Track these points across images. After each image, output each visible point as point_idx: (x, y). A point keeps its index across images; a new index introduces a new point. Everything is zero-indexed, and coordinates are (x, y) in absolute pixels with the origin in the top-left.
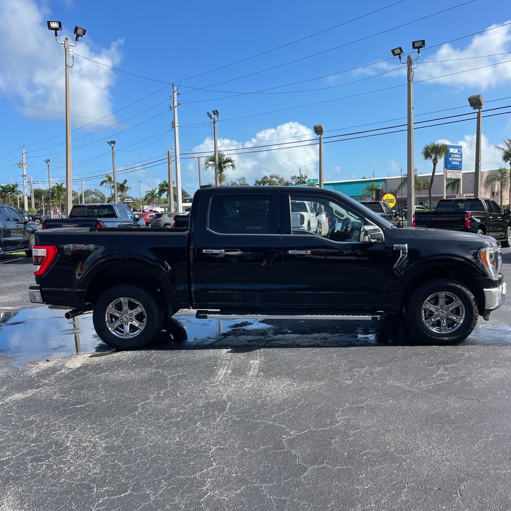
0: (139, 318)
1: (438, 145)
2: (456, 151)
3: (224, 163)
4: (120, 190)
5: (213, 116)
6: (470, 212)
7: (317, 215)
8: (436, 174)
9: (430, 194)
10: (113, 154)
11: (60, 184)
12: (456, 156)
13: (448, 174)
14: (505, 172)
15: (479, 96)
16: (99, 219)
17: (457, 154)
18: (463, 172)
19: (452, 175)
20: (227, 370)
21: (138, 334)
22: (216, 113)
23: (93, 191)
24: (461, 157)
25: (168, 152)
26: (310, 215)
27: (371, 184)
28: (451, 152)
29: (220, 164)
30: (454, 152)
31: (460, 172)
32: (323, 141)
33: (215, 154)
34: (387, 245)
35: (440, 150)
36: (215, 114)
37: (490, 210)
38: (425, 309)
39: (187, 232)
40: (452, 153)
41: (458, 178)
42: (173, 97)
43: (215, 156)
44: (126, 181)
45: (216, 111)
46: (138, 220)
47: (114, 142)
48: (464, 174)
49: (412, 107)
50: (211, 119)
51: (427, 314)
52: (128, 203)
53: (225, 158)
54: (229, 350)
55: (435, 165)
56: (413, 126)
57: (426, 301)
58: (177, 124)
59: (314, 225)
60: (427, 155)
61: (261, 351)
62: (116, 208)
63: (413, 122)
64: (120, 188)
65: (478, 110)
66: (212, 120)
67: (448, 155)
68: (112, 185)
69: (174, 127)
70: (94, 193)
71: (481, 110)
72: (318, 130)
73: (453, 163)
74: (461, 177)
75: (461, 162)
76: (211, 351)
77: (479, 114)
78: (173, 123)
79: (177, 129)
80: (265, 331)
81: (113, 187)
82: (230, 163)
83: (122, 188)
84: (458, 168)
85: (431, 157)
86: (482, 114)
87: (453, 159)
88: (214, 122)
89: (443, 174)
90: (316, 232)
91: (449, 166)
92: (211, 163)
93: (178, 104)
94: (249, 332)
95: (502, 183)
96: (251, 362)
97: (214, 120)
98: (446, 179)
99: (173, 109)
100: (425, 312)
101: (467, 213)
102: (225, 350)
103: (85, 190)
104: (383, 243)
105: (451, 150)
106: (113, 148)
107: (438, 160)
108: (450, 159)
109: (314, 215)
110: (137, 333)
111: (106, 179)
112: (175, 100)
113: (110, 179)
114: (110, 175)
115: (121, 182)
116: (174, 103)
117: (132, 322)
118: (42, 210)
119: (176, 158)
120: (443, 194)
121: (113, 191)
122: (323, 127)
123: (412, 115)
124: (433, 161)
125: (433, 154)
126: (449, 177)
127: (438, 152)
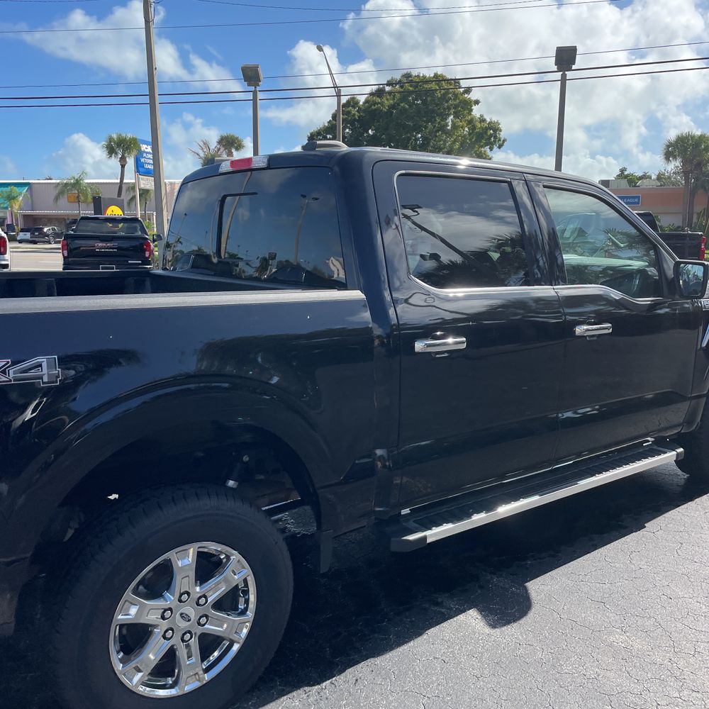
1: (126, 138)
2: (150, 150)
8: (125, 181)
12: (149, 156)
13: (141, 182)
17: (150, 153)
19: (146, 183)
27: (8, 189)
28: (142, 149)
30: (146, 150)
35: (129, 146)
40: (144, 152)
55: (123, 166)
60: (110, 151)
67: (139, 154)
71: (258, 88)
73: (146, 166)
75: (157, 167)
77: (255, 93)
84: (152, 174)
85: (116, 153)
87: (146, 160)
89: (134, 181)
91: (141, 169)
98: (139, 190)
105: (143, 147)
107: (127, 160)
108: (142, 160)
124: (120, 161)
125: (119, 149)
126: (142, 186)
127: (127, 148)
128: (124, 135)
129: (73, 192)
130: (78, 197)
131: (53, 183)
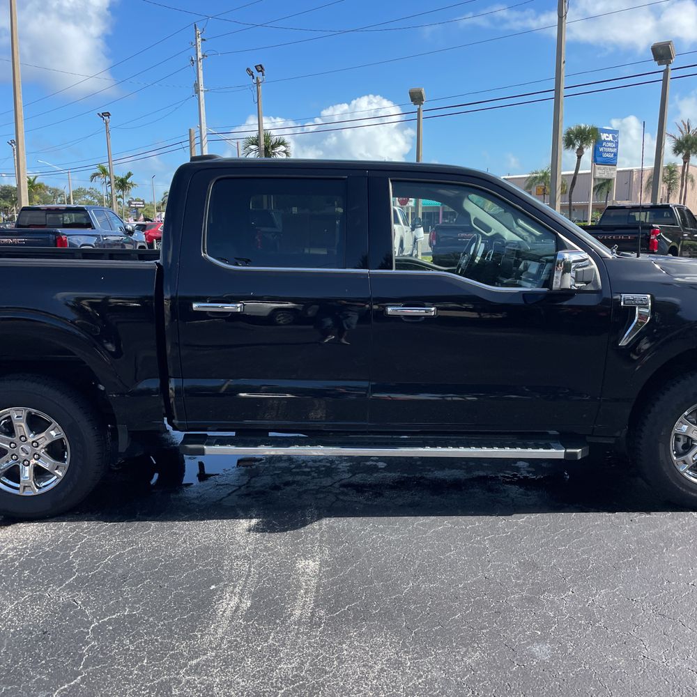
0: (55, 450)
1: (585, 128)
2: (610, 138)
3: (273, 147)
4: (121, 187)
5: (256, 74)
6: (657, 226)
7: (413, 230)
8: (580, 172)
9: (570, 201)
10: (108, 132)
11: (32, 178)
12: (610, 144)
13: (598, 171)
14: (675, 171)
15: (669, 43)
16: (59, 230)
17: (610, 141)
18: (618, 169)
19: (603, 172)
20: (241, 595)
21: (53, 485)
22: (260, 69)
23: (87, 190)
24: (617, 147)
25: (190, 130)
26: (402, 228)
28: (603, 139)
29: (266, 149)
30: (606, 139)
31: (614, 170)
32: (423, 115)
33: (259, 133)
34: (607, 295)
35: (588, 136)
36: (259, 71)
37: (684, 224)
38: (676, 435)
39: (158, 261)
40: (605, 141)
41: (610, 177)
42: (196, 45)
43: (259, 137)
44: (129, 175)
45: (261, 66)
46: (130, 233)
47: (108, 115)
48: (618, 172)
49: (563, 61)
50: (253, 78)
51: (681, 444)
52: (137, 208)
53: (274, 140)
54: (254, 521)
55: (579, 157)
56: (564, 92)
57: (682, 416)
58: (202, 88)
59: (408, 246)
60: (569, 143)
61: (324, 527)
62: (92, 213)
63: (563, 85)
64: (119, 186)
65: (664, 67)
66: (254, 81)
67: (599, 143)
68: (108, 179)
69: (197, 92)
70: (88, 192)
71: (670, 67)
72: (417, 98)
73: (605, 155)
74: (614, 176)
75: (615, 155)
76: (214, 524)
77: (666, 72)
78: (197, 85)
79: (202, 94)
80: (332, 462)
81: (109, 182)
82: (282, 148)
83: (123, 184)
84: (611, 162)
85: (574, 145)
86: (671, 74)
87: (606, 149)
88: (258, 83)
89: (590, 171)
90: (411, 255)
91: (598, 159)
92: (253, 147)
93: (203, 56)
94: (299, 466)
95: (669, 186)
96: (301, 564)
97: (257, 80)
98: (594, 179)
99: (195, 64)
100: (677, 440)
101: (653, 228)
102: (244, 524)
103: (76, 189)
104: (598, 292)
105: (604, 136)
106: (106, 123)
107: (585, 150)
108: (601, 149)
109: (409, 229)
110: (51, 483)
111: (98, 171)
112: (199, 48)
113: (104, 171)
114: (104, 165)
115: (122, 175)
116: (197, 54)
117: (37, 459)
118: (14, 216)
119: (202, 140)
120: (589, 200)
121: (109, 189)
122: (423, 92)
123: (563, 74)
124: (577, 153)
125: (577, 141)
126: (598, 175)
127: (585, 139)
128: (583, 126)
129: (540, 185)
130: (544, 190)
131: (525, 178)
